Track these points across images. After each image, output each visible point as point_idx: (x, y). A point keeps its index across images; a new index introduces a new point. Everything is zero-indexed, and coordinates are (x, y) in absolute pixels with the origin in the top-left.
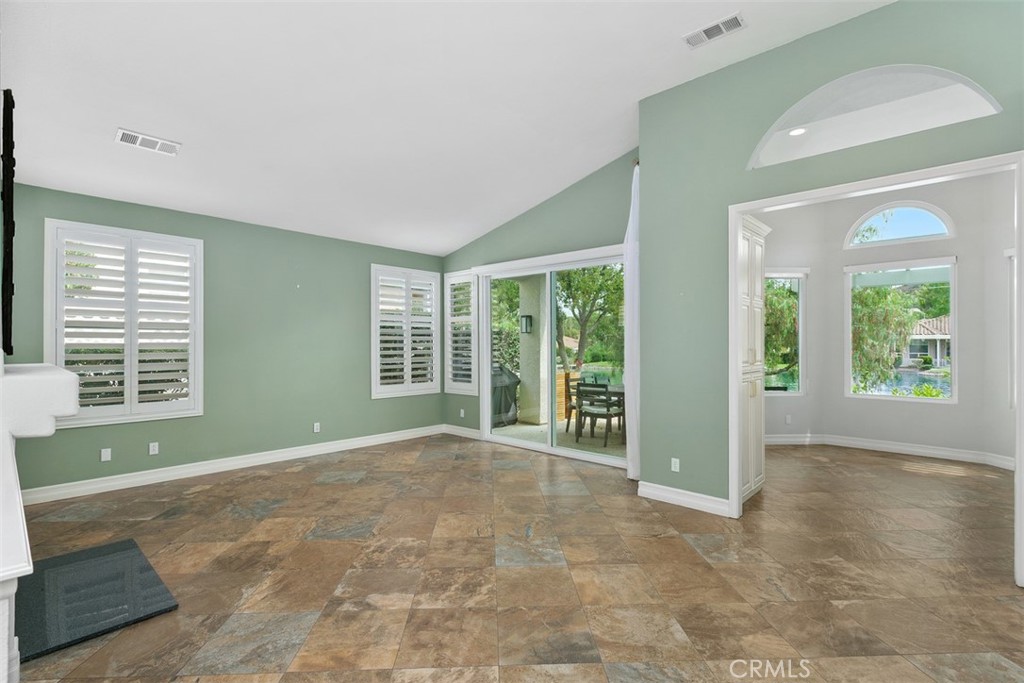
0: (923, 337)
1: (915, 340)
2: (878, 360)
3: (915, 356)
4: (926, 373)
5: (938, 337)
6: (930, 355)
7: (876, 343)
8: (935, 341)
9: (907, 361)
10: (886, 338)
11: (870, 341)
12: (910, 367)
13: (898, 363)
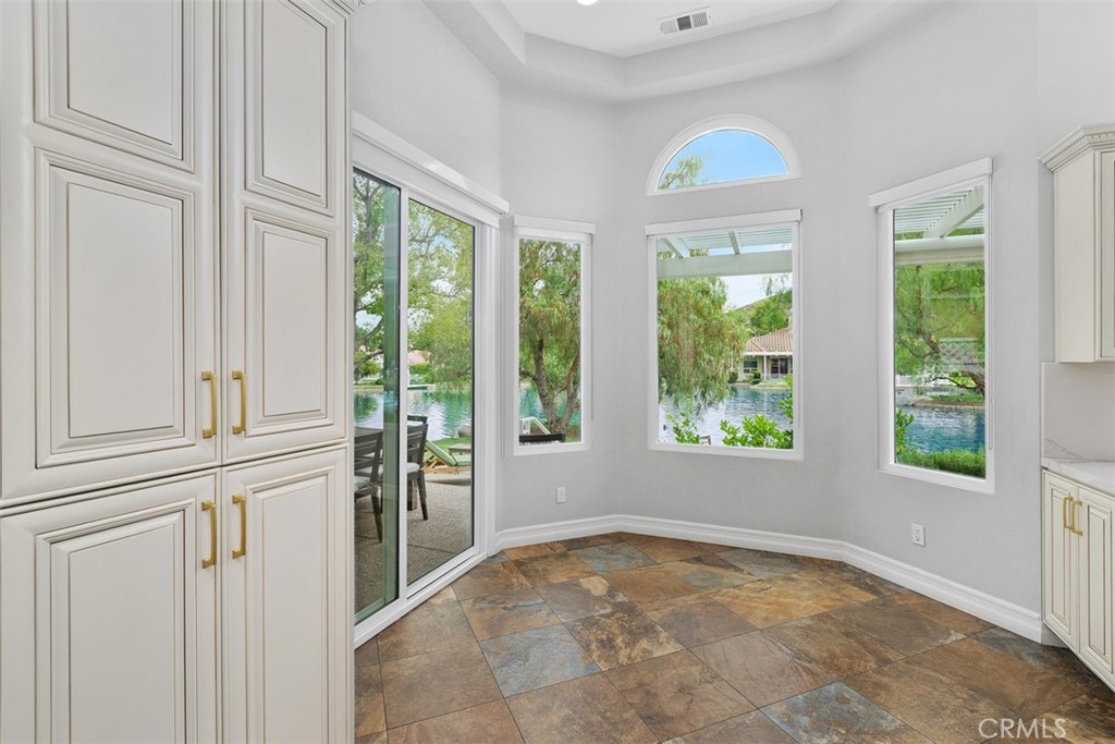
0: (754, 354)
1: (747, 357)
2: (714, 378)
3: (748, 371)
4: (755, 387)
5: (765, 353)
6: (759, 370)
7: (712, 359)
8: (762, 357)
9: (742, 376)
10: (720, 353)
11: (707, 356)
12: (744, 381)
13: (733, 378)
